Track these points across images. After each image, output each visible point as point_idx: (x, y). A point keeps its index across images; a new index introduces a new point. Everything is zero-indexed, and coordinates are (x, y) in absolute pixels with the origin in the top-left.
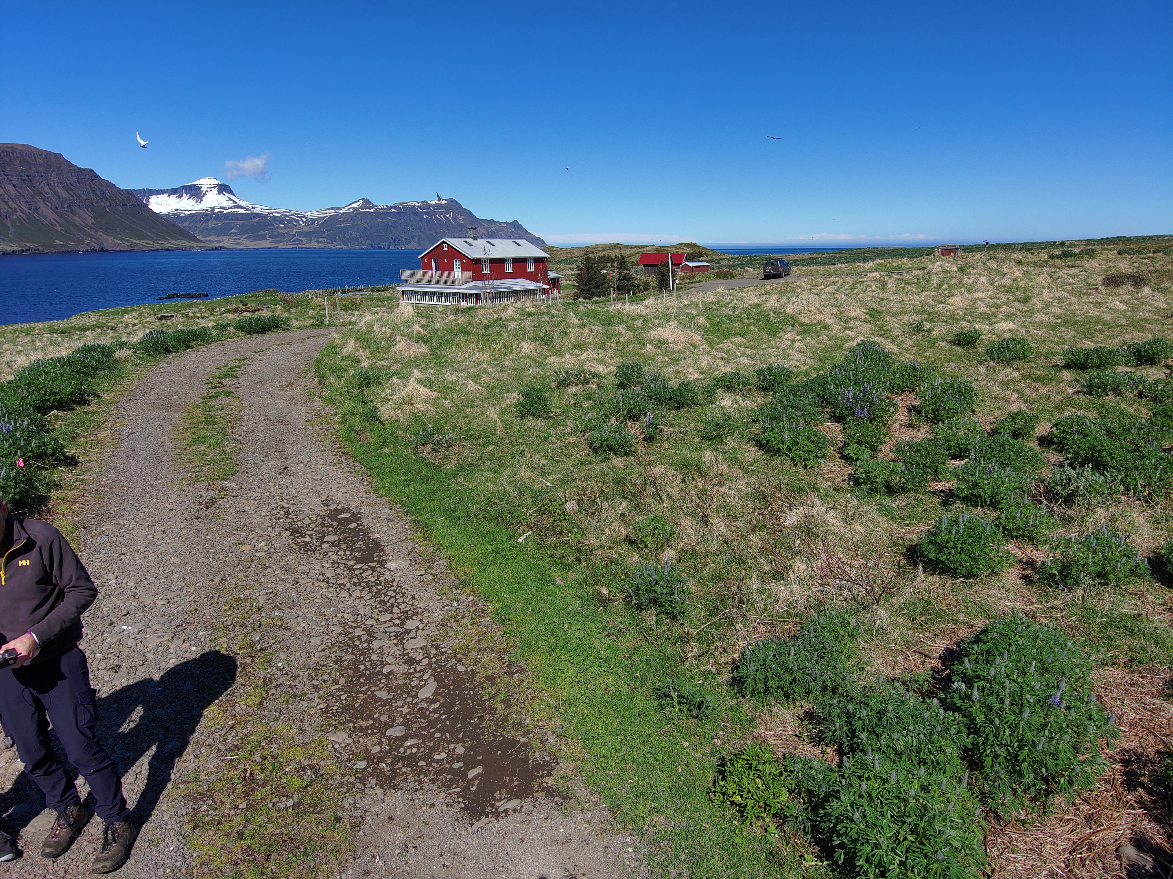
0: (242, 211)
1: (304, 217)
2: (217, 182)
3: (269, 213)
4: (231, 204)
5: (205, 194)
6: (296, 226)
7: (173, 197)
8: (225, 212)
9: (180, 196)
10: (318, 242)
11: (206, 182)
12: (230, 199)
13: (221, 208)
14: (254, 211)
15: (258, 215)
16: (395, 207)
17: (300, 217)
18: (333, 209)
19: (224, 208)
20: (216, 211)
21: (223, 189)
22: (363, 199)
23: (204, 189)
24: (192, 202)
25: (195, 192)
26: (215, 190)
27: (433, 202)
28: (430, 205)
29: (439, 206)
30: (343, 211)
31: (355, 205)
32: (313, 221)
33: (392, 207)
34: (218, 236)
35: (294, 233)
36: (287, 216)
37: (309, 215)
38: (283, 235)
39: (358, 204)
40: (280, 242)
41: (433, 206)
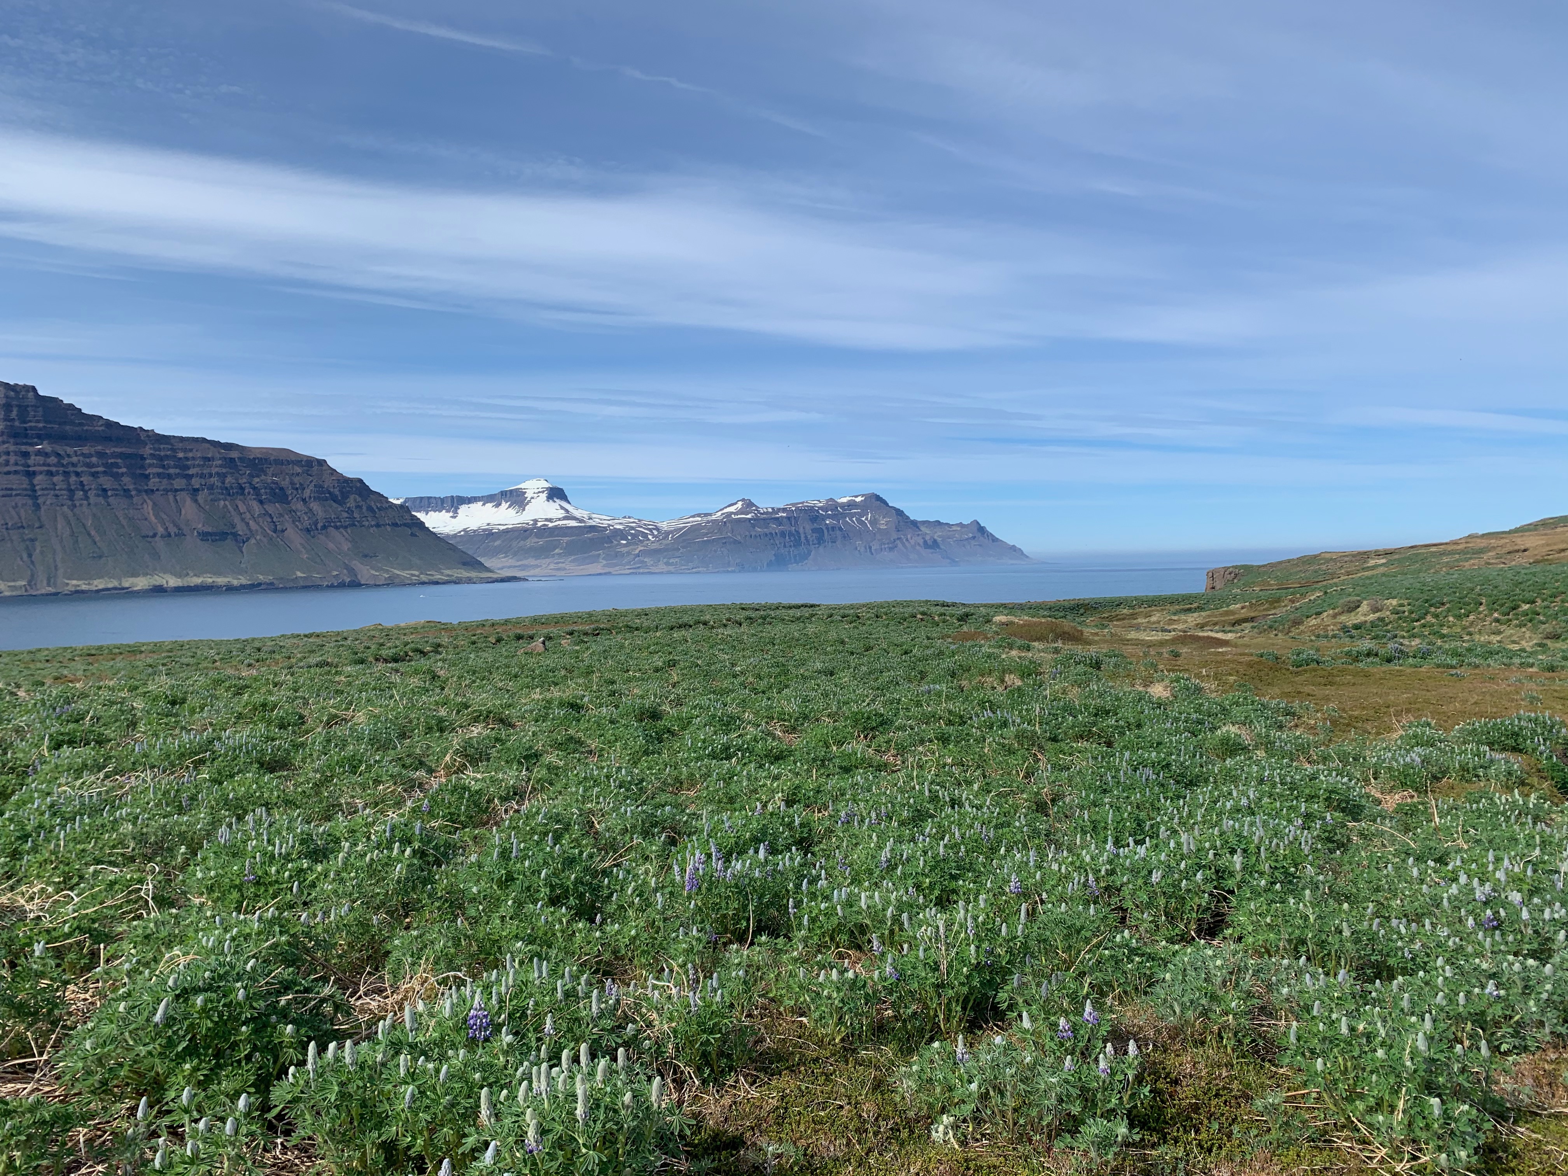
0: (573, 523)
1: (657, 529)
2: (547, 485)
3: (609, 525)
4: (561, 514)
5: (530, 501)
6: (641, 541)
7: (489, 505)
8: (551, 525)
9: (498, 505)
10: (667, 564)
11: (532, 487)
12: (562, 508)
13: (547, 520)
14: (591, 523)
15: (593, 528)
16: (784, 510)
17: (650, 530)
18: (699, 515)
19: (550, 520)
20: (539, 524)
21: (555, 494)
22: (743, 500)
23: (529, 495)
24: (512, 512)
25: (517, 499)
26: (544, 496)
27: (844, 500)
28: (838, 505)
29: (851, 505)
30: (714, 517)
31: (732, 509)
32: (667, 533)
33: (779, 510)
34: (537, 558)
35: (637, 552)
36: (633, 528)
37: (664, 526)
38: (623, 555)
39: (735, 507)
40: (616, 565)
41: (843, 505)
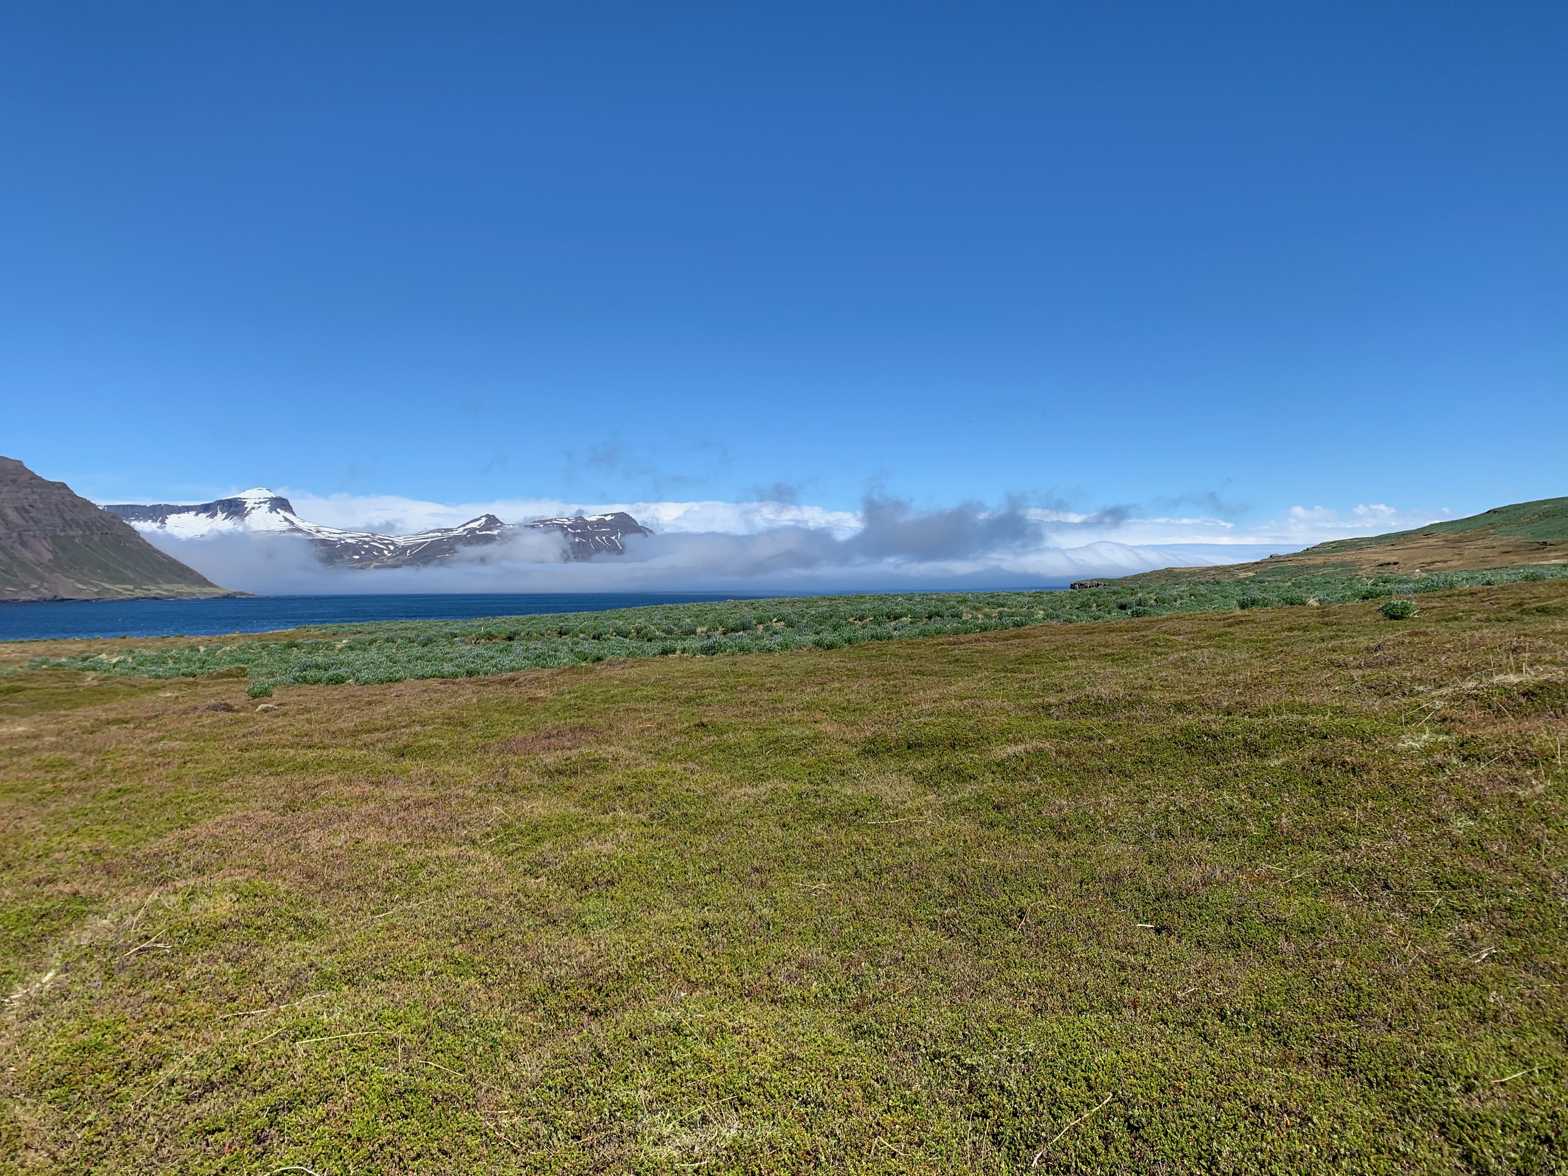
0: (299, 536)
1: (393, 543)
2: (270, 495)
3: (340, 539)
4: (286, 526)
5: (250, 512)
6: (377, 557)
7: (203, 516)
8: (274, 537)
9: (213, 516)
11: (251, 496)
12: (287, 519)
13: (269, 532)
14: (320, 536)
15: (322, 542)
17: (386, 545)
18: (439, 531)
21: (278, 504)
22: (487, 516)
23: (249, 505)
24: (229, 523)
25: (235, 509)
26: (266, 507)
27: (593, 519)
28: (587, 523)
29: (601, 523)
30: (455, 533)
31: (473, 525)
32: (405, 549)
36: (366, 543)
37: (401, 541)
39: (479, 523)
41: (592, 524)
